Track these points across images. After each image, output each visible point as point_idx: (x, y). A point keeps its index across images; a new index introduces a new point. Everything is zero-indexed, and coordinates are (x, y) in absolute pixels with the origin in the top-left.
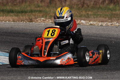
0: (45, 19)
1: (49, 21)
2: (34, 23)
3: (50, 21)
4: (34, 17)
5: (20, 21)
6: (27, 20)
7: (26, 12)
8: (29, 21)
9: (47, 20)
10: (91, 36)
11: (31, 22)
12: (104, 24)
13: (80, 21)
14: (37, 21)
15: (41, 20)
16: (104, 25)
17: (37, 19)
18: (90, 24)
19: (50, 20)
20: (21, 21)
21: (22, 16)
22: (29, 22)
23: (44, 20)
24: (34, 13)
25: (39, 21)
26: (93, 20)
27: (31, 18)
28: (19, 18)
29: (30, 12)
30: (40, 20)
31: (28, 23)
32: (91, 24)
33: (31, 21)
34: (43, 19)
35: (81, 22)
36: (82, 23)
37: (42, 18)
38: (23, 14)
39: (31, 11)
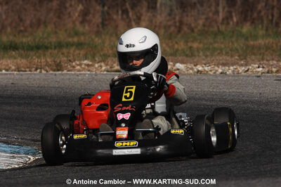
0: (91, 63)
1: (101, 66)
2: (65, 72)
3: (104, 68)
4: (65, 59)
5: (34, 69)
6: (49, 66)
7: (47, 48)
8: (55, 68)
9: (97, 65)
10: (200, 99)
11: (58, 70)
12: (230, 70)
13: (174, 65)
14: (74, 67)
15: (83, 66)
16: (229, 72)
17: (74, 63)
18: (196, 70)
19: (103, 64)
20: (36, 70)
21: (39, 57)
22: (54, 71)
23: (88, 65)
24: (65, 50)
25: (78, 67)
26: (204, 62)
27: (58, 61)
28: (30, 63)
29: (55, 48)
30: (80, 65)
31: (51, 72)
32: (198, 71)
33: (59, 67)
34: (86, 62)
35: (174, 68)
36: (178, 69)
37: (84, 60)
38: (40, 51)
39: (60, 46)
